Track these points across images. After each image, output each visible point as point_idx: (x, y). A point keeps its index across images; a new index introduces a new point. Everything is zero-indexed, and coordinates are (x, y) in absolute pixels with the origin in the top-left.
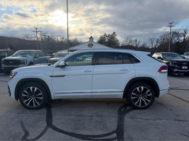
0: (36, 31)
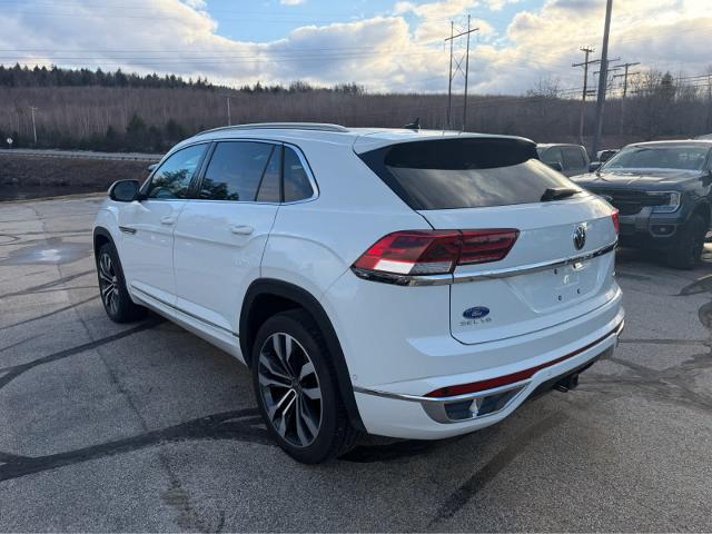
0: (586, 64)
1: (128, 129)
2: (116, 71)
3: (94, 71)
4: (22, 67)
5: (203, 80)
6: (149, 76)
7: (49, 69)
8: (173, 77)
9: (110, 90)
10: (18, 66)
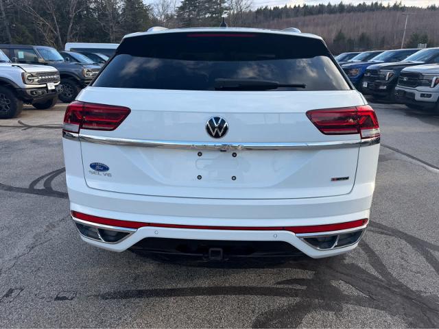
1: (334, 41)
2: (339, 3)
3: (326, 4)
4: (288, 7)
5: (398, 4)
6: (360, 4)
7: (302, 6)
8: (376, 3)
9: (332, 16)
10: (286, 6)
